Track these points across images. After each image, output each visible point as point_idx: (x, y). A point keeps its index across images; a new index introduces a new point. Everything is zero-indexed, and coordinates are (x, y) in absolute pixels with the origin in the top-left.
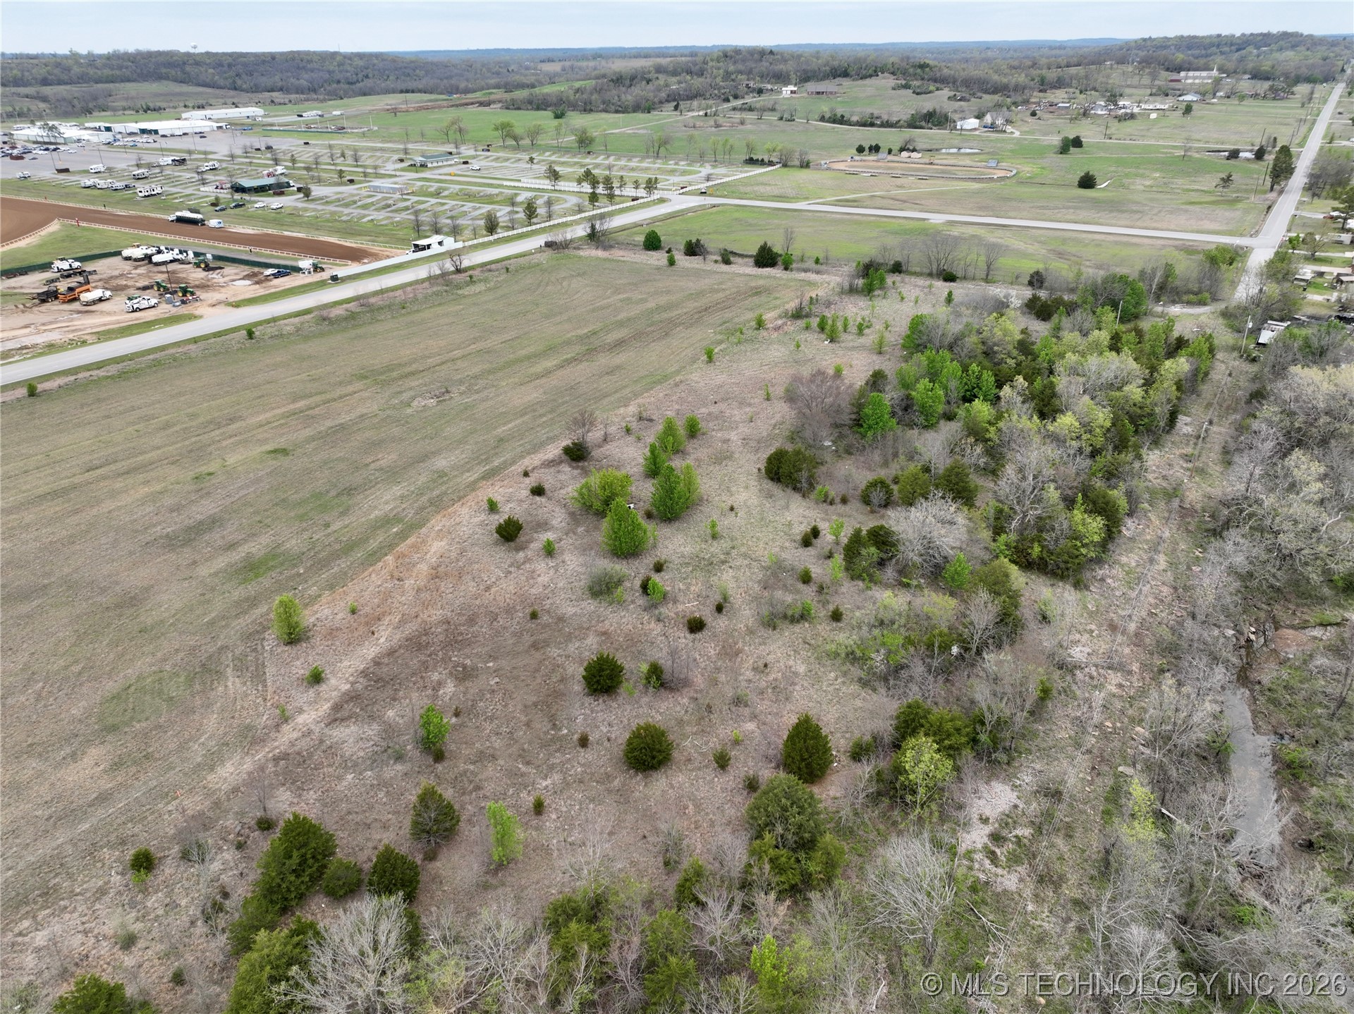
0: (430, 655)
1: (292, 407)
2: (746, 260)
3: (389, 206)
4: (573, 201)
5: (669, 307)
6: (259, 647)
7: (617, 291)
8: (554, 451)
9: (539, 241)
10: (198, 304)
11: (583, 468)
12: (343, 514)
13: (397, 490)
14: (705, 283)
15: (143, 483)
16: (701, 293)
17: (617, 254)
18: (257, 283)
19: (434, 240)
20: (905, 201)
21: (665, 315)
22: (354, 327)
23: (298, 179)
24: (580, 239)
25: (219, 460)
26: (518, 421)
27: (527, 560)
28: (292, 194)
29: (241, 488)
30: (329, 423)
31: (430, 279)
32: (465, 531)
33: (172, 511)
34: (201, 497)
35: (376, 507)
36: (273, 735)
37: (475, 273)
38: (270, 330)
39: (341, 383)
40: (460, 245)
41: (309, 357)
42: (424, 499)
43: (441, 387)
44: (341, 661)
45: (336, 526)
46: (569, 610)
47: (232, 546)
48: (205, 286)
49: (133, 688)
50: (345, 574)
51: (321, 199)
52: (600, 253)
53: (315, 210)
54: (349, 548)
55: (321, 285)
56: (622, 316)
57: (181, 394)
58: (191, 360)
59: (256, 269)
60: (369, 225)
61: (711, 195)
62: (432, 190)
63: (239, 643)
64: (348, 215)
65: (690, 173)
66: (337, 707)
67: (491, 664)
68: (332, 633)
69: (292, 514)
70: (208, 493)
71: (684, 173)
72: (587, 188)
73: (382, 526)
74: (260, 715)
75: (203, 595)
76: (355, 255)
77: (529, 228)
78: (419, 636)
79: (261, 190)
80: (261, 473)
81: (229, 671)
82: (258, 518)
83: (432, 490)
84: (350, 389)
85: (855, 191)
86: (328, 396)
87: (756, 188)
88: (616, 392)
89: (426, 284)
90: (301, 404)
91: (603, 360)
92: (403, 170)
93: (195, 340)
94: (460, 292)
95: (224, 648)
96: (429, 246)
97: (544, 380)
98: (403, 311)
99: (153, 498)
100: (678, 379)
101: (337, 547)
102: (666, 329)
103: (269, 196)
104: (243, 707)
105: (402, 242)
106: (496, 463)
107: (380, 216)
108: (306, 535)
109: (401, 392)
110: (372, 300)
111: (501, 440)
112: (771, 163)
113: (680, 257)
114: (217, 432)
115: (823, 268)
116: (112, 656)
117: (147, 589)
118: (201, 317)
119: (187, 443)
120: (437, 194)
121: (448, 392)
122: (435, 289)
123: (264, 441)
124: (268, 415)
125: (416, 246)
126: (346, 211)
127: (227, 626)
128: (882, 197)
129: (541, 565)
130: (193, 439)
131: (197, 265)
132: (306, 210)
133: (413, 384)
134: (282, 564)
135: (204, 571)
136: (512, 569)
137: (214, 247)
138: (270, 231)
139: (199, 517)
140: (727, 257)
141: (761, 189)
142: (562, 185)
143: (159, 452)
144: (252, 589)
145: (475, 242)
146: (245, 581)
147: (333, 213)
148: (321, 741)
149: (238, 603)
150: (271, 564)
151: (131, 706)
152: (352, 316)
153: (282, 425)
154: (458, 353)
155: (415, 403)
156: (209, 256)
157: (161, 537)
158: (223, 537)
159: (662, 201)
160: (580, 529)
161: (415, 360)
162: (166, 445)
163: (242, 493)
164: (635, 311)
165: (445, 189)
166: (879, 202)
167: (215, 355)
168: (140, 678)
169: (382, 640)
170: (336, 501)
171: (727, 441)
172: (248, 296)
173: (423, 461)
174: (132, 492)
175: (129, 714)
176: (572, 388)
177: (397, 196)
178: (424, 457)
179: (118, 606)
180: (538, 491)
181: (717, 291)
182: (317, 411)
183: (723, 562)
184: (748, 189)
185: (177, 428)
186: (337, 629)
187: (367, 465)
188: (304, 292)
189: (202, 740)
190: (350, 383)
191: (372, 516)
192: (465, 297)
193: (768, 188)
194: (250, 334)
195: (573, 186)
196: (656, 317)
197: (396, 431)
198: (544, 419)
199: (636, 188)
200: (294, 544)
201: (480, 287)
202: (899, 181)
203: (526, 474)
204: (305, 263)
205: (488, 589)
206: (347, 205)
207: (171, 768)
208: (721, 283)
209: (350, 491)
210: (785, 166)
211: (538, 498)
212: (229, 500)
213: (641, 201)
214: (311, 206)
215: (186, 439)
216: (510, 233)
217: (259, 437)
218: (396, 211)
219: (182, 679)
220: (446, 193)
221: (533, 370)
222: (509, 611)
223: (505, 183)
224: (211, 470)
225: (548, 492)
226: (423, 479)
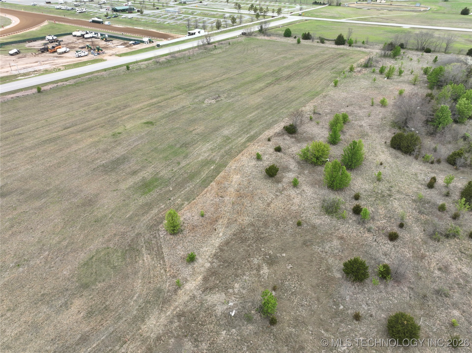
0: (249, 246)
1: (151, 101)
2: (331, 42)
3: (174, 18)
4: (247, 18)
5: (305, 61)
6: (157, 235)
7: (279, 54)
8: (278, 127)
9: (239, 32)
10: (104, 55)
11: (295, 138)
12: (185, 157)
13: (208, 146)
14: (316, 51)
15: (89, 137)
16: (316, 56)
17: (274, 38)
18: (127, 47)
19: (196, 31)
20: (387, 20)
21: (305, 65)
22: (171, 66)
23: (137, 7)
24: (256, 32)
25: (122, 126)
26: (256, 112)
27: (284, 189)
28: (135, 13)
29: (135, 141)
30: (169, 110)
31: (198, 46)
32: (248, 170)
33: (104, 152)
34: (117, 145)
35: (200, 154)
36: (174, 297)
37: (216, 44)
38: (136, 66)
39: (170, 91)
40: (207, 33)
41: (154, 79)
42: (223, 151)
43: (215, 94)
44: (202, 247)
45: (183, 164)
46: (317, 222)
47: (134, 173)
48: (106, 48)
49: (94, 258)
50: (193, 192)
51: (147, 15)
52: (266, 38)
53: (145, 19)
54: (192, 177)
55: (153, 48)
56: (285, 64)
57: (102, 94)
58: (104, 79)
59: (126, 41)
60: (168, 25)
61: (303, 16)
62: (190, 12)
63: (146, 231)
64: (159, 21)
65: (292, 7)
66: (205, 279)
67: (284, 255)
68: (194, 228)
69: (161, 156)
70: (120, 143)
71: (289, 7)
72: (252, 12)
73: (205, 165)
74: (164, 282)
75: (124, 200)
76: (165, 37)
77: (233, 27)
78: (240, 233)
79: (123, 11)
80: (143, 134)
81: (144, 249)
82: (145, 158)
83: (225, 146)
84: (175, 94)
85: (363, 15)
86: (166, 97)
87: (321, 14)
88: (297, 99)
89: (197, 49)
90: (155, 100)
91: (285, 84)
92: (177, 5)
93: (105, 70)
94: (212, 52)
95: (139, 234)
96: (194, 33)
97: (261, 93)
98: (190, 60)
99: (95, 144)
100: (324, 94)
101: (186, 175)
102: (309, 71)
103: (127, 13)
104: (154, 276)
105: (183, 32)
106: (252, 133)
107: (172, 21)
108: (169, 168)
109: (198, 96)
110: (176, 55)
111: (251, 121)
112: (324, 4)
113: (301, 40)
114: (120, 112)
115: (366, 45)
116: (82, 236)
117: (97, 195)
118: (106, 60)
119: (107, 117)
120: (192, 14)
121: (219, 97)
122: (201, 51)
123: (141, 118)
124: (141, 105)
125: (189, 33)
126: (158, 20)
127: (138, 220)
128: (377, 18)
129: (292, 192)
130: (110, 115)
131: (102, 39)
132: (142, 19)
133: (203, 92)
134: (161, 184)
135: (123, 186)
136: (278, 193)
137: (108, 32)
138: (129, 27)
139: (117, 156)
140: (322, 41)
141: (324, 14)
142: (242, 11)
143: (95, 121)
144: (147, 198)
145: (212, 32)
146: (144, 193)
147: (153, 20)
148: (202, 304)
149: (142, 206)
150: (155, 184)
151: (94, 270)
152: (168, 62)
153: (148, 110)
154: (218, 79)
155: (206, 102)
156: (107, 36)
157: (100, 166)
158: (130, 167)
159: (284, 18)
160: (306, 172)
161: (200, 82)
162: (98, 118)
163: (136, 143)
164: (291, 62)
165: (195, 12)
166: (376, 20)
167: (114, 76)
168: (98, 252)
169: (221, 234)
170: (180, 150)
171: (361, 126)
172: (124, 52)
173: (217, 131)
174: (85, 141)
175: (94, 277)
176: (275, 97)
177: (177, 14)
178: (217, 129)
179: (84, 205)
180: (278, 149)
181: (324, 55)
182: (162, 104)
183: (390, 196)
184: (318, 14)
185: (102, 110)
186: (197, 226)
187: (191, 132)
188: (147, 51)
189: (135, 298)
190: (174, 91)
191: (200, 159)
192: (214, 54)
193: (327, 14)
194: (128, 68)
195: (247, 12)
196: (301, 65)
197: (200, 115)
198: (268, 112)
199: (273, 12)
200: (165, 173)
201: (219, 51)
202: (381, 12)
203: (269, 140)
204: (146, 39)
205: (269, 205)
206: (158, 17)
207: (120, 318)
208: (323, 51)
209: (185, 145)
210: (330, 5)
211: (279, 153)
212: (130, 148)
213: (275, 18)
214: (144, 17)
215: (106, 115)
216: (226, 29)
217: (139, 115)
218: (177, 20)
219: (119, 254)
220: (195, 13)
221: (254, 88)
222: (284, 219)
223: (218, 10)
224: (120, 131)
225: (283, 150)
226: (219, 140)
